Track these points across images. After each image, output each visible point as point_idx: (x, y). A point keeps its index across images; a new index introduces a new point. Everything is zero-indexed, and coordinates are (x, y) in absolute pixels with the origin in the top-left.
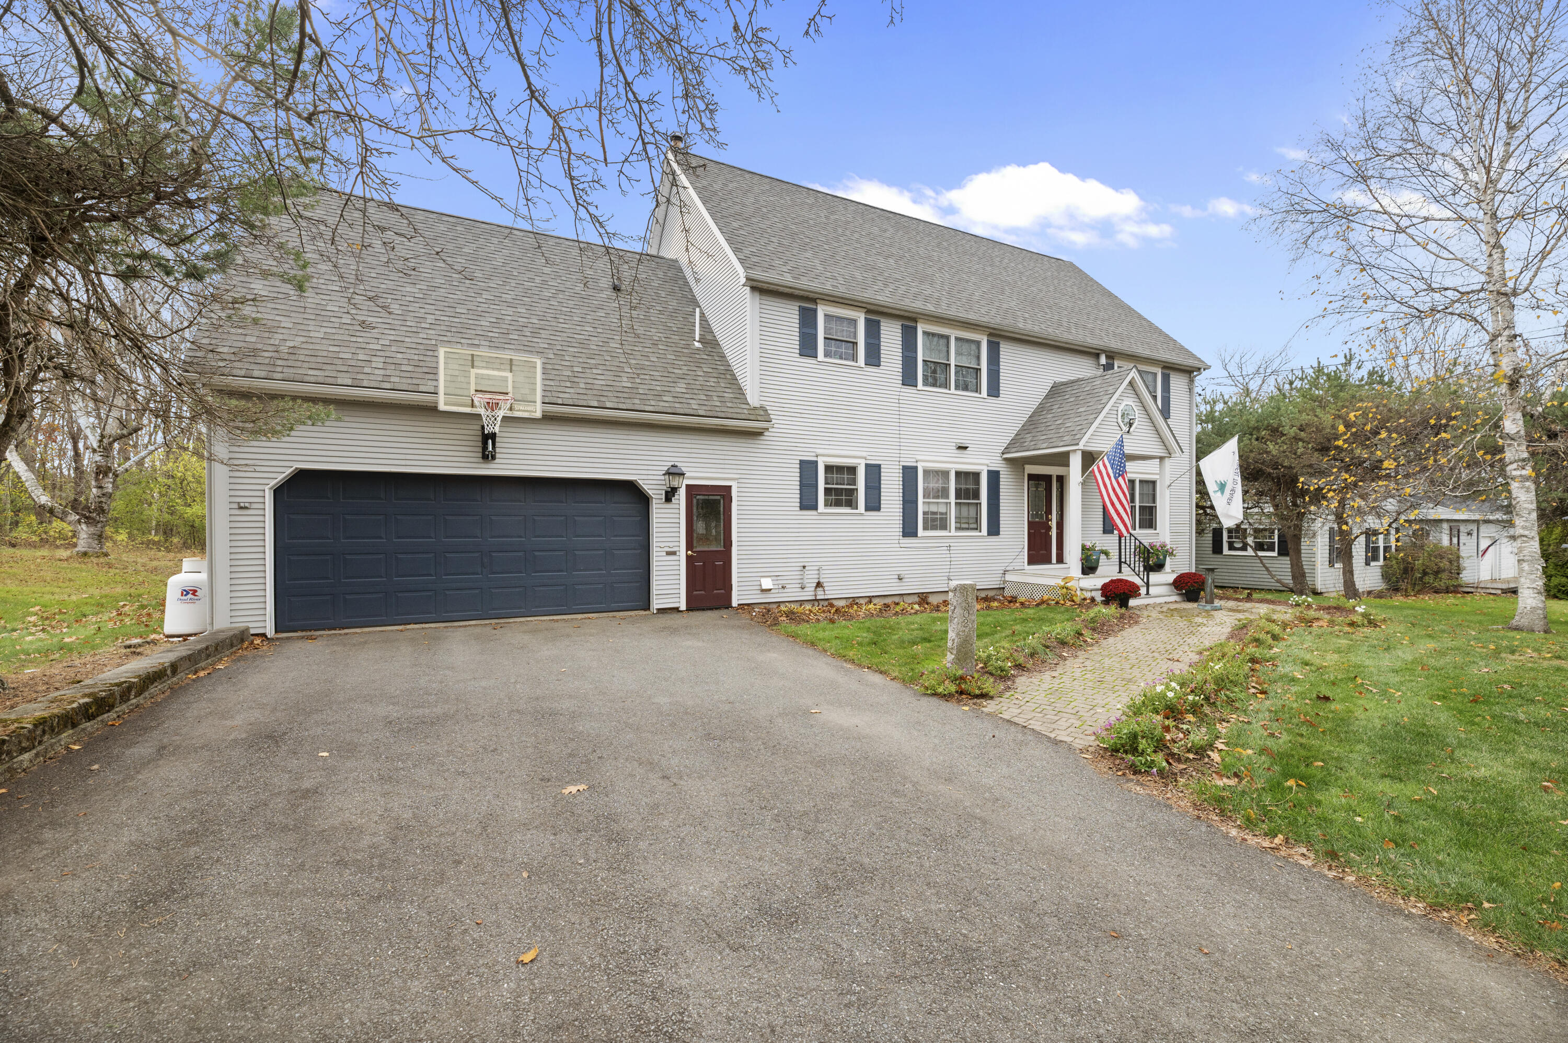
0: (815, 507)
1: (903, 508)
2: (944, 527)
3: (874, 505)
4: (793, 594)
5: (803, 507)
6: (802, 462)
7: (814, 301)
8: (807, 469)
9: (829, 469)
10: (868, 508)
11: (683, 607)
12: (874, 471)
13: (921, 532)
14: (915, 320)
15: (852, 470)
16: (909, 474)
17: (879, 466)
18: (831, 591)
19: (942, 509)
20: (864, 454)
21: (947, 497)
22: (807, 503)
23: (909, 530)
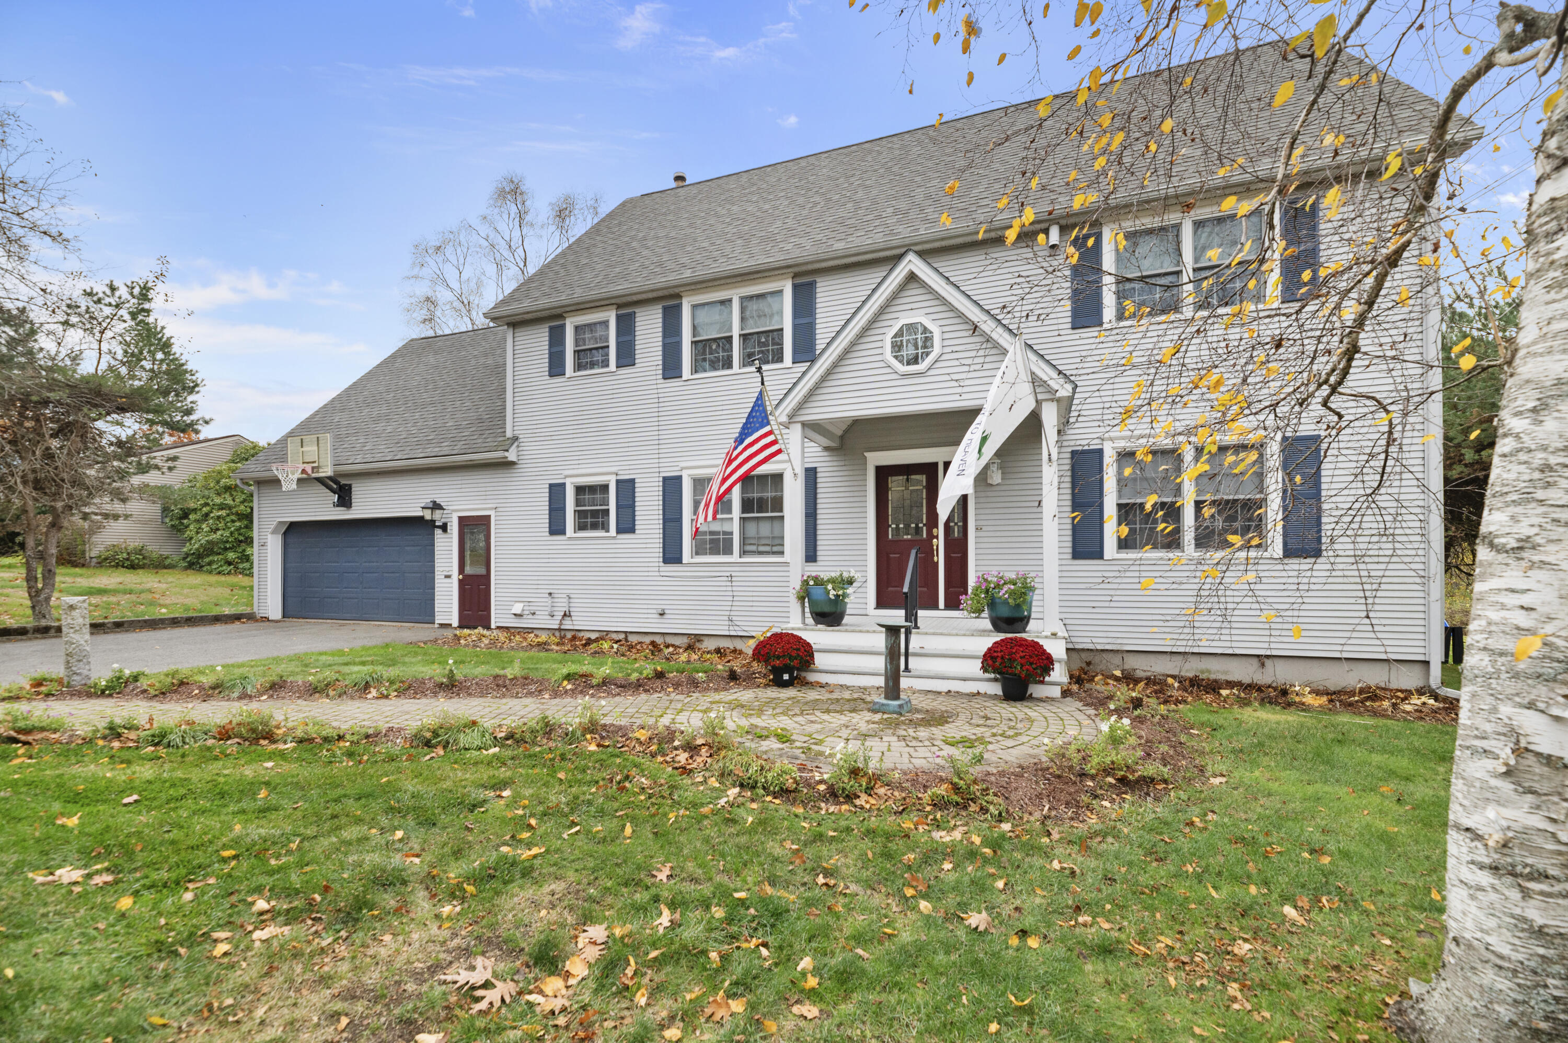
0: (563, 532)
1: (664, 529)
2: (728, 551)
3: (627, 526)
4: (543, 621)
5: (553, 532)
6: (551, 486)
7: (561, 317)
8: (556, 492)
9: (580, 490)
10: (619, 531)
11: (455, 623)
12: (627, 488)
13: (686, 556)
14: (679, 296)
15: (605, 488)
16: (672, 486)
17: (632, 481)
18: (580, 622)
19: (726, 528)
20: (614, 469)
21: (730, 511)
22: (557, 528)
23: (672, 555)
